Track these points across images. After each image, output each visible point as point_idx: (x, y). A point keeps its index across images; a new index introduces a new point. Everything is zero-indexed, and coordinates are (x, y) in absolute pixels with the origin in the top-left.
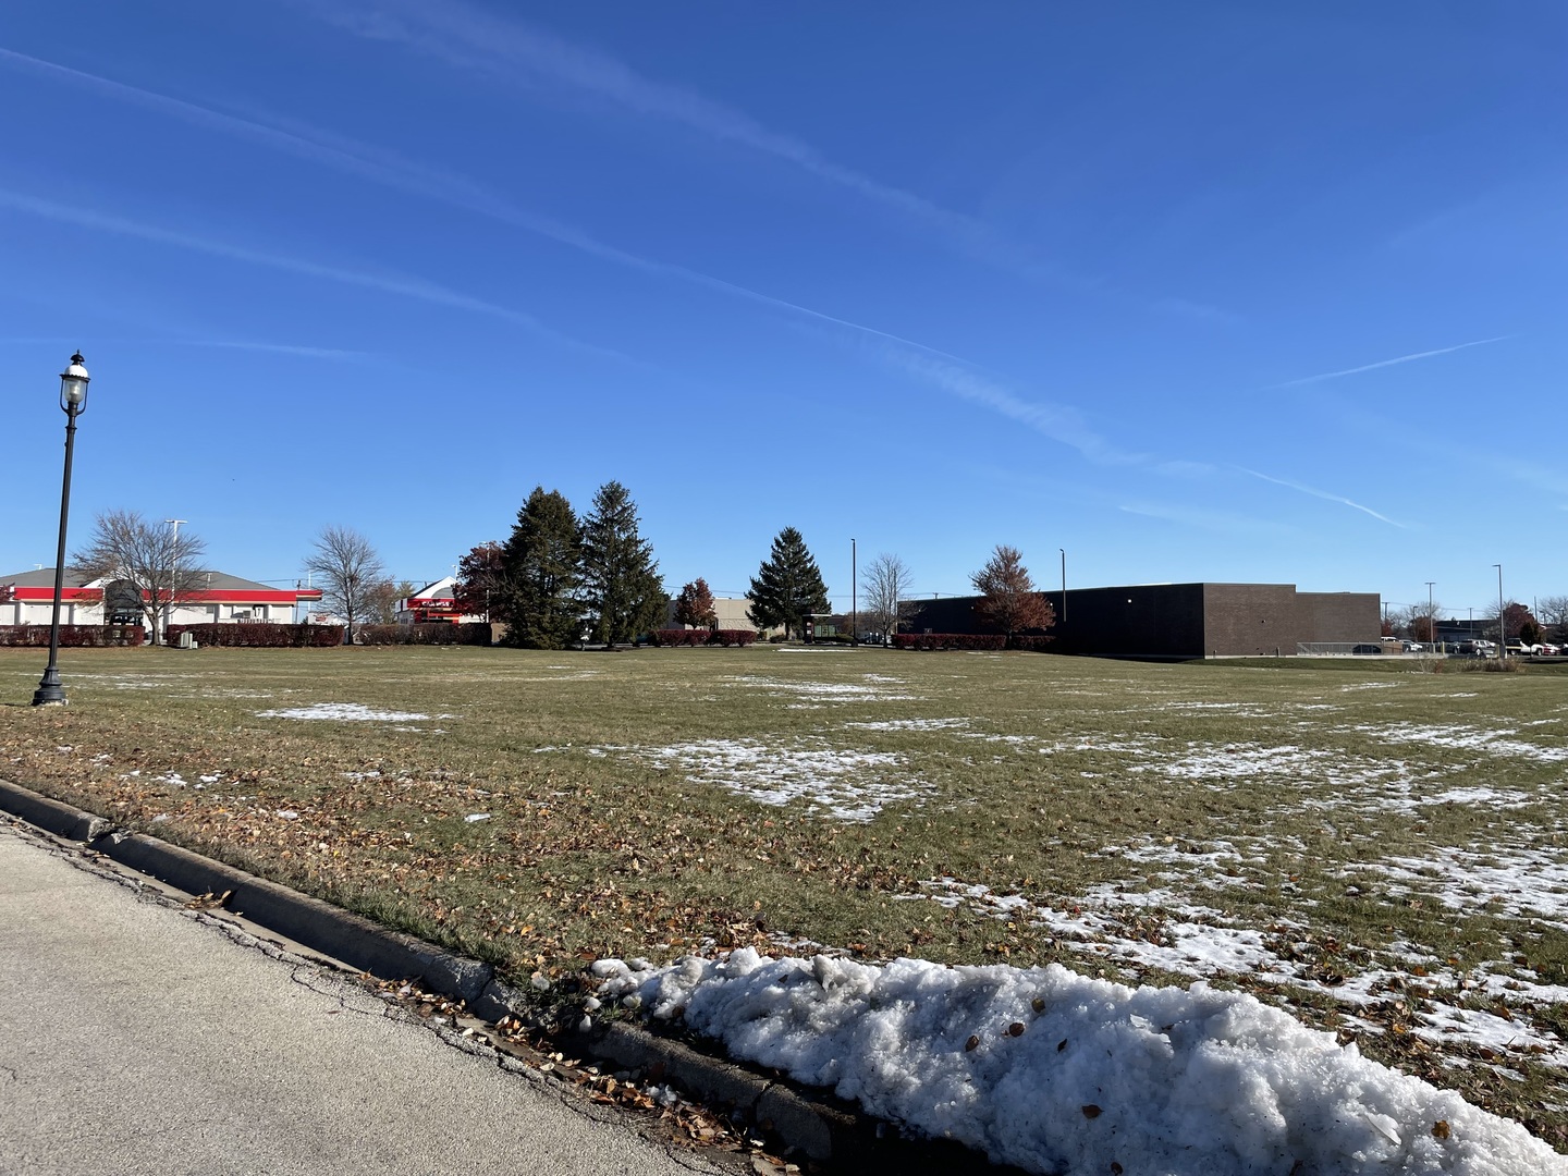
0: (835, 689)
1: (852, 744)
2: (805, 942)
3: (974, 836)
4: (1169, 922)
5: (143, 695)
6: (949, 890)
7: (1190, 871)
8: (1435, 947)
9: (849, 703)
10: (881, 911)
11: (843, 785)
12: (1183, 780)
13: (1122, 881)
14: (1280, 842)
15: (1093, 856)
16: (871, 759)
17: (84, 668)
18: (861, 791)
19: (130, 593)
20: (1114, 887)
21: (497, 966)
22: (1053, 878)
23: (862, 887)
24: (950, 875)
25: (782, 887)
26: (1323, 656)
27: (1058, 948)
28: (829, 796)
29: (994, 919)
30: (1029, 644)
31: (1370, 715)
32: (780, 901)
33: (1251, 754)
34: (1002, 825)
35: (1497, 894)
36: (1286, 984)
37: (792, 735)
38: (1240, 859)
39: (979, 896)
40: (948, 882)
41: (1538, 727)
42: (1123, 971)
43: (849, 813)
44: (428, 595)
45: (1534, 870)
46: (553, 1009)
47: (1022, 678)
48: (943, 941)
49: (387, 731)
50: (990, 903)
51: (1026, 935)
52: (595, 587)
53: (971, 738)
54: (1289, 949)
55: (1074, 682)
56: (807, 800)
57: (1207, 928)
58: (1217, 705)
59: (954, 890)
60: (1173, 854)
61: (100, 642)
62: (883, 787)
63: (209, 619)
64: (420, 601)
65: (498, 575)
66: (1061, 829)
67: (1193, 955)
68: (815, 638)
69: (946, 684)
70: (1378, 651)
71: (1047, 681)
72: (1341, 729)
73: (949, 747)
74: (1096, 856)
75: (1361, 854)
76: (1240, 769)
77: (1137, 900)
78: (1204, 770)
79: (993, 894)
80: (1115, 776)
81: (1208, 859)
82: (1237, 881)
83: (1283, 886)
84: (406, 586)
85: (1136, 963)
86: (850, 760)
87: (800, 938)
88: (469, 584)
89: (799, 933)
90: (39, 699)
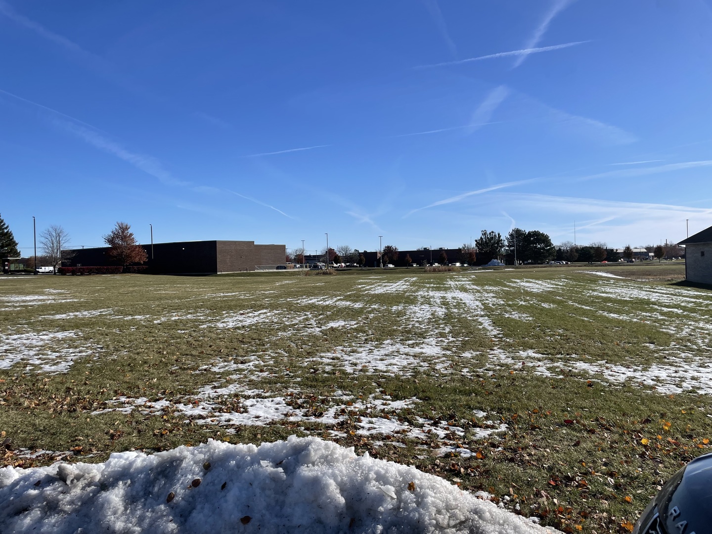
0: (28, 298)
1: (46, 328)
2: (41, 452)
3: (131, 371)
4: (242, 400)
6: (124, 403)
7: (244, 373)
8: (351, 391)
9: (38, 305)
10: (87, 424)
11: (45, 352)
12: (226, 329)
13: (214, 383)
14: (276, 353)
15: (196, 372)
16: (60, 335)
18: (58, 354)
20: (211, 386)
22: (180, 387)
23: (71, 411)
24: (123, 395)
25: (18, 420)
26: (265, 271)
27: (193, 425)
28: (38, 359)
29: (154, 416)
30: (135, 270)
31: (289, 294)
32: (19, 428)
33: (250, 315)
34: (145, 363)
35: (363, 364)
36: (301, 421)
37: (6, 326)
38: (262, 364)
39: (143, 403)
40: (123, 399)
41: (350, 295)
42: (228, 431)
43: (53, 368)
45: (371, 352)
47: (134, 286)
48: (129, 434)
50: (150, 407)
51: (174, 421)
53: (116, 319)
54: (297, 403)
55: (161, 287)
56: (24, 363)
57: (259, 400)
58: (229, 294)
59: (128, 403)
60: (234, 366)
62: (71, 350)
66: (177, 361)
67: (258, 415)
68: (11, 271)
69: (94, 292)
70: (285, 268)
71: (147, 287)
72: (282, 301)
73: (105, 325)
74: (197, 372)
75: (309, 354)
76: (248, 322)
77: (223, 391)
78: (234, 324)
79: (150, 402)
80: (194, 331)
81: (249, 366)
82: (265, 374)
83: (285, 374)
85: (233, 425)
86: (47, 337)
87: (37, 450)
89: (36, 447)
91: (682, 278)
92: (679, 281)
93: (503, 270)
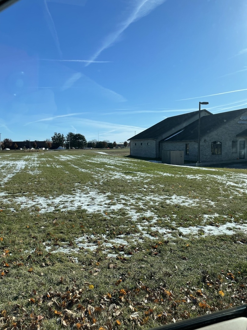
91: (128, 154)
92: (128, 155)
93: (63, 151)
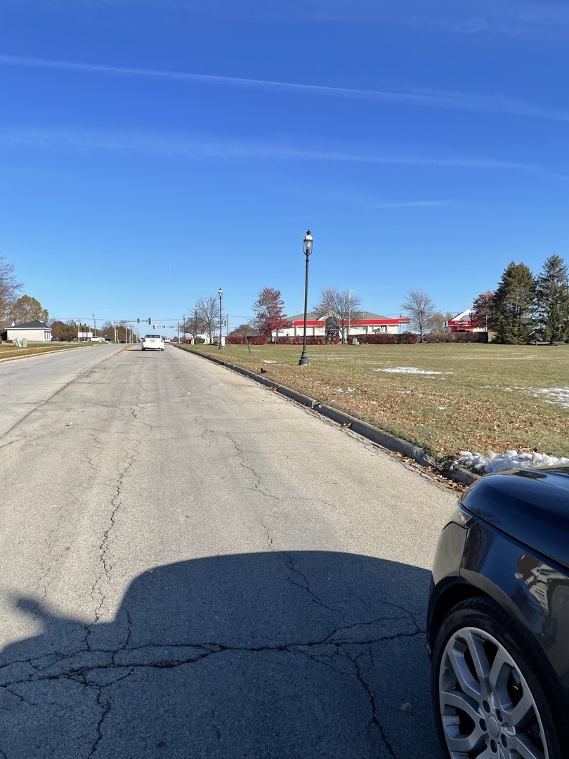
5: (336, 362)
17: (317, 352)
19: (334, 322)
21: (427, 450)
44: (458, 319)
46: (443, 464)
49: (420, 377)
52: (543, 312)
61: (324, 342)
63: (364, 332)
64: (454, 322)
65: (491, 308)
84: (449, 315)
88: (477, 313)
90: (301, 363)
